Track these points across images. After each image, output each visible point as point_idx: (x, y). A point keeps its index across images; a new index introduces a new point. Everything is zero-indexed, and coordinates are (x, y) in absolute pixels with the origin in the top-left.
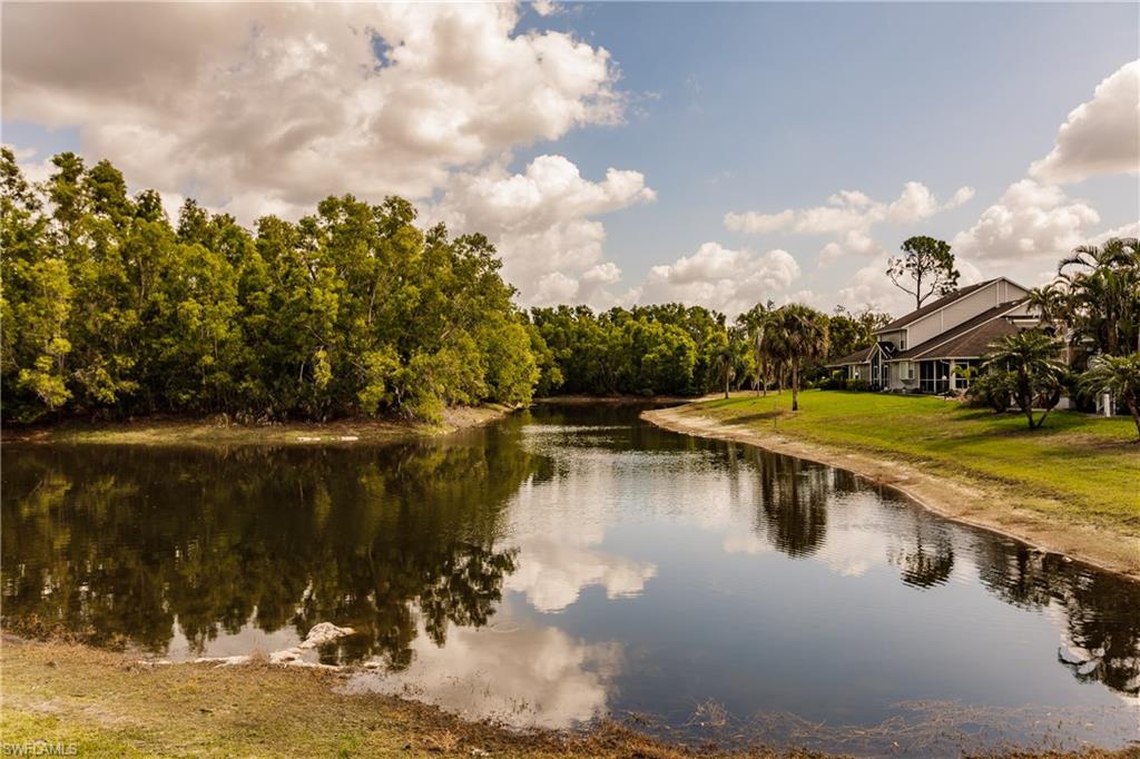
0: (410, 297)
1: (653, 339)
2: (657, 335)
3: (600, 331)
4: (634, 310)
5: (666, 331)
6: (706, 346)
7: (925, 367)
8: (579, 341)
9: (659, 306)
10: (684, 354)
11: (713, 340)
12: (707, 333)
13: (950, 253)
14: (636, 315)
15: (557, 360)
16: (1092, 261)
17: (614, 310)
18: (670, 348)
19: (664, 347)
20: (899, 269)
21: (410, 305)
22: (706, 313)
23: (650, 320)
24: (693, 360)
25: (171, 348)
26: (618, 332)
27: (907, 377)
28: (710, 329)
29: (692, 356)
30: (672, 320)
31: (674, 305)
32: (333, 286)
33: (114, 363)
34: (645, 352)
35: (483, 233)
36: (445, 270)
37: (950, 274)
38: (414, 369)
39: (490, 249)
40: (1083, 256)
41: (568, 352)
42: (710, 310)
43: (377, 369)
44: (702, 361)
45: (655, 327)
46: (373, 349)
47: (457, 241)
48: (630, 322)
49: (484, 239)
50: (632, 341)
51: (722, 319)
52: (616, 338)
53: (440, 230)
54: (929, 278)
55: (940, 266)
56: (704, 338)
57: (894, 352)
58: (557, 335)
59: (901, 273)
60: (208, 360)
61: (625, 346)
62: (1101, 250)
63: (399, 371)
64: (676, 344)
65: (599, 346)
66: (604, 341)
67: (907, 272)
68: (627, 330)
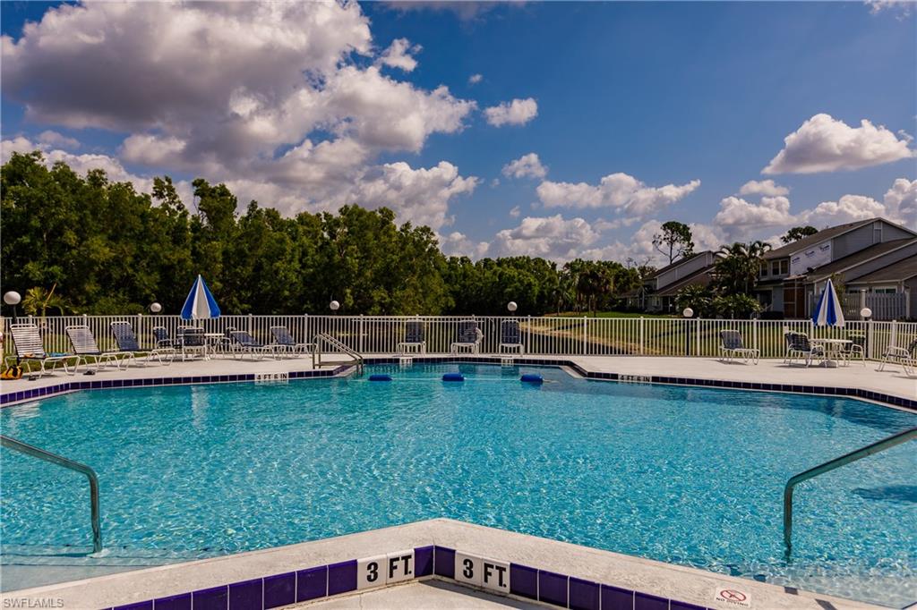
0: (393, 261)
1: (511, 279)
2: (514, 277)
3: (477, 273)
4: (498, 260)
5: (519, 274)
6: (544, 284)
7: (665, 300)
8: (464, 279)
9: (514, 257)
10: (530, 289)
11: (549, 280)
12: (545, 276)
13: (690, 231)
14: (500, 263)
15: (451, 292)
16: (727, 252)
17: (485, 260)
18: (522, 285)
19: (518, 284)
20: (659, 240)
21: (393, 265)
22: (544, 262)
23: (508, 266)
24: (536, 292)
25: (267, 287)
26: (488, 274)
27: (656, 305)
28: (547, 273)
29: (536, 290)
30: (522, 267)
31: (524, 257)
32: (355, 256)
33: (241, 295)
34: (506, 287)
35: (428, 226)
36: (410, 247)
37: (689, 244)
38: (395, 298)
39: (432, 234)
40: (724, 250)
41: (457, 287)
42: (547, 261)
43: (376, 299)
44: (541, 293)
45: (512, 272)
46: (374, 288)
47: (415, 230)
48: (495, 267)
49: (429, 229)
50: (497, 280)
51: (554, 266)
52: (488, 278)
53: (407, 225)
54: (677, 245)
55: (684, 239)
56: (544, 278)
57: (651, 290)
58: (450, 276)
59: (661, 243)
60: (287, 293)
61: (494, 283)
62: (731, 247)
63: (388, 300)
64: (526, 282)
65: (478, 283)
66: (480, 280)
67: (664, 243)
68: (495, 273)
